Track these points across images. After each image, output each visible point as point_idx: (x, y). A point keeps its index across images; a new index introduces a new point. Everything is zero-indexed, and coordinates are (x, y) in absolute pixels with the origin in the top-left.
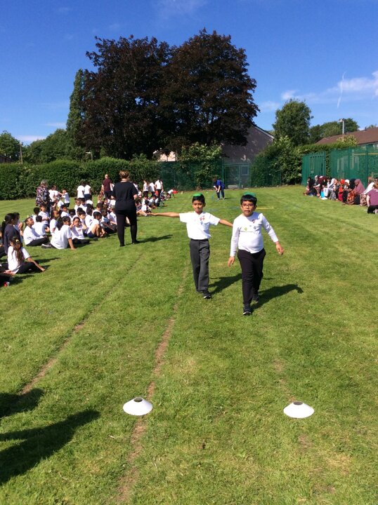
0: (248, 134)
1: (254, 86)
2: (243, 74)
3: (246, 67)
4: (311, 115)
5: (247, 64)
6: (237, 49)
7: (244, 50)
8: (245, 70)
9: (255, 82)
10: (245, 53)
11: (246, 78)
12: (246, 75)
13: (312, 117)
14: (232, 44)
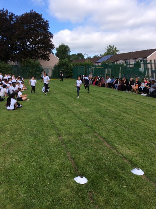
0: (49, 56)
1: (53, 37)
2: (48, 31)
3: (49, 28)
4: (70, 50)
5: (49, 27)
6: (45, 20)
7: (48, 21)
8: (48, 29)
9: (53, 35)
10: (48, 22)
11: (49, 33)
12: (49, 32)
13: (71, 52)
14: (43, 18)
